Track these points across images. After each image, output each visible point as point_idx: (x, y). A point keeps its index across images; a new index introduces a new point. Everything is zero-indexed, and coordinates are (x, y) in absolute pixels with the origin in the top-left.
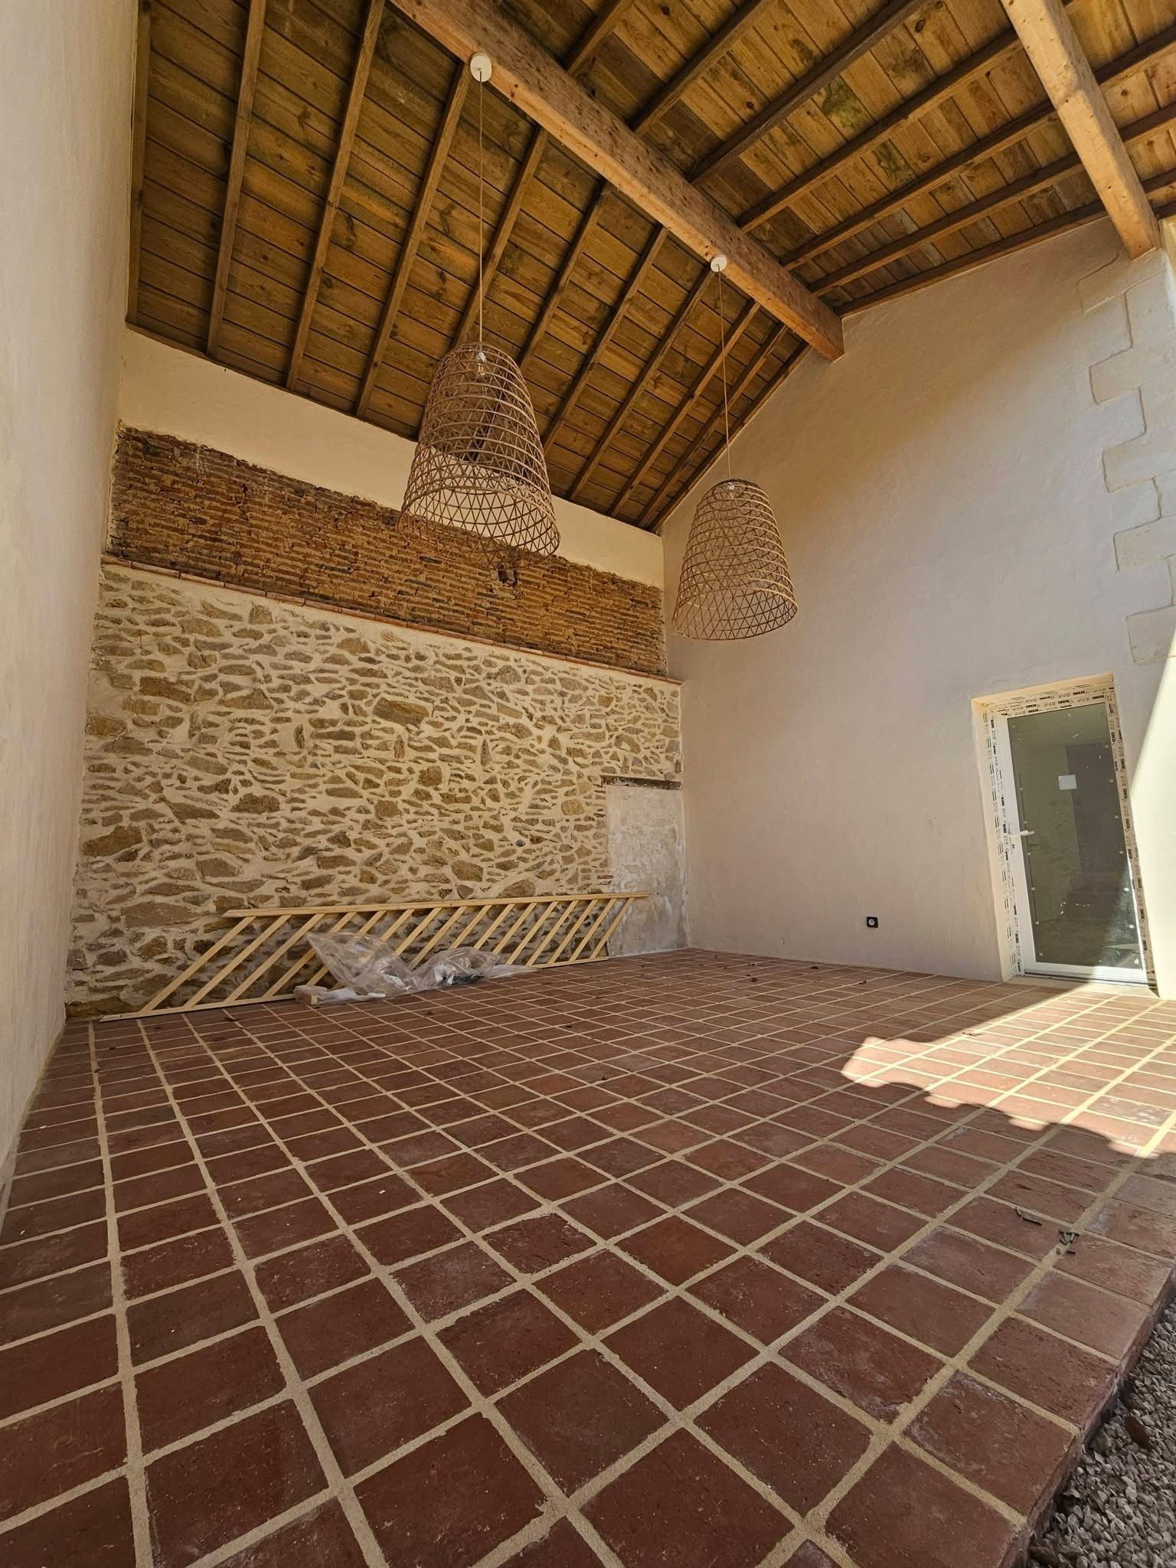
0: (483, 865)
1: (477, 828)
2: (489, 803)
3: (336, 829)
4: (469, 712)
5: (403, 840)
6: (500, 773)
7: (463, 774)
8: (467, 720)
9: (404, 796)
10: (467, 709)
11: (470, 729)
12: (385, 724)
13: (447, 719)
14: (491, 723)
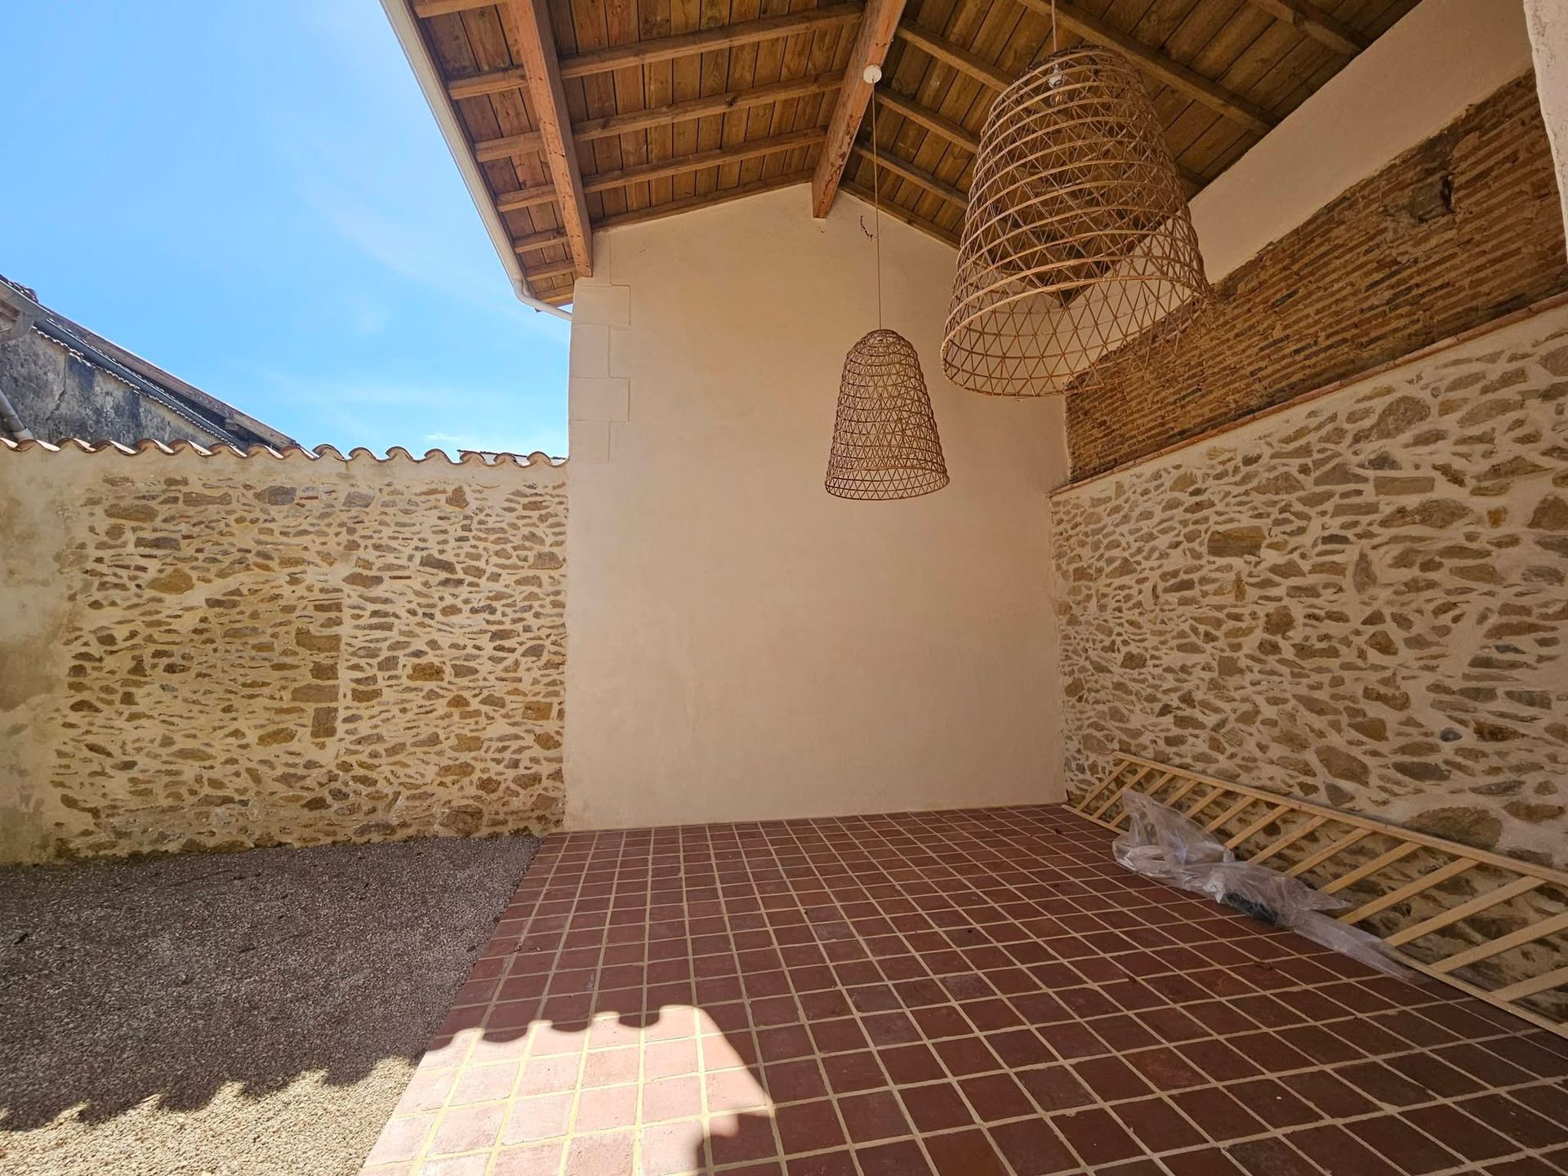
0: (1368, 761)
1: (1353, 699)
2: (1374, 656)
3: (1186, 687)
4: (1323, 513)
5: (1247, 707)
6: (1390, 603)
7: (1322, 613)
8: (1324, 528)
9: (1246, 650)
10: (1320, 508)
11: (1329, 539)
12: (1221, 561)
13: (1291, 534)
14: (1364, 520)
